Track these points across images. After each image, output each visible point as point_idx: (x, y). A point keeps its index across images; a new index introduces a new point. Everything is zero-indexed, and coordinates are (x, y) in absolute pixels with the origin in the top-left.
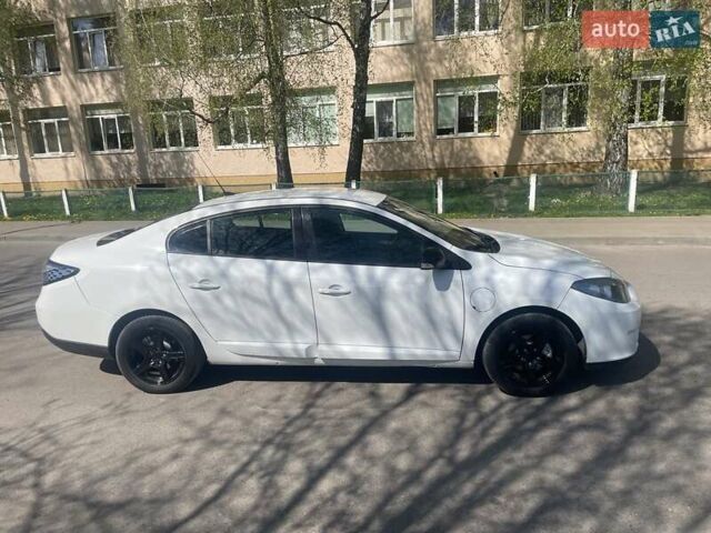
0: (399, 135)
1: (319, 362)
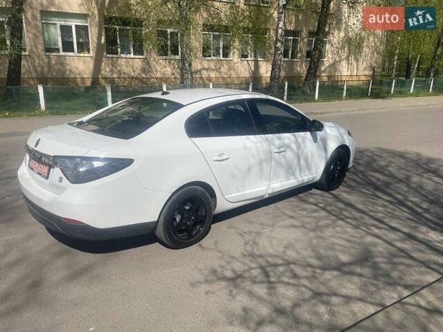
1: (266, 196)
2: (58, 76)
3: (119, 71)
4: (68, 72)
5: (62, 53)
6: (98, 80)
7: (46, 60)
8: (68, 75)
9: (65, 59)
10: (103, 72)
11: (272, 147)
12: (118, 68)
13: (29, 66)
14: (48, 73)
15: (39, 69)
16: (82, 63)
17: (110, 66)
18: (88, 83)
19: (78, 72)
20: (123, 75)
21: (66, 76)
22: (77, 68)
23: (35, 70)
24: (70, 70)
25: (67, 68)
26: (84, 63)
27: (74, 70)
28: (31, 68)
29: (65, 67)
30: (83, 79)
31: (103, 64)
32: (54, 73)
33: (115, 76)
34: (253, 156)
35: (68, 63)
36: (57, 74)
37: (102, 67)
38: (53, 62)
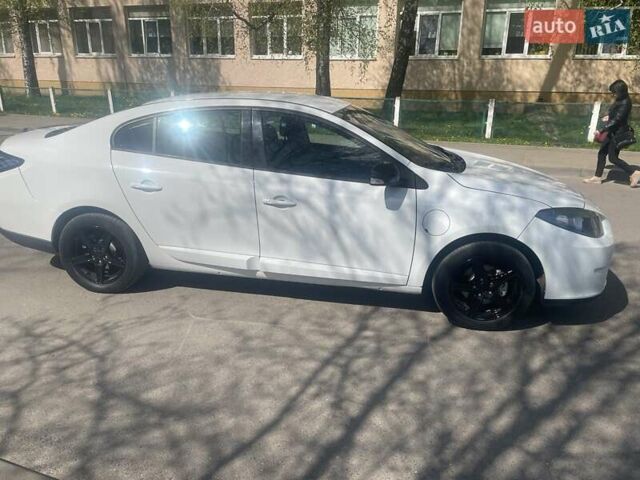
0: (441, 53)
1: (260, 275)
2: (490, 89)
3: (591, 81)
4: (505, 83)
5: (504, 55)
6: (550, 96)
7: (478, 66)
8: (504, 87)
9: (505, 64)
10: (560, 83)
11: (260, 194)
12: (590, 76)
13: (454, 74)
14: (477, 83)
15: (466, 79)
16: (530, 69)
17: (576, 74)
18: (533, 99)
19: (519, 82)
20: (595, 88)
21: (501, 89)
22: (520, 77)
23: (461, 79)
24: (508, 80)
25: (505, 76)
26: (533, 68)
27: (515, 79)
28: (457, 77)
29: (501, 75)
30: (525, 93)
31: (565, 70)
32: (485, 85)
33: (581, 89)
34: (211, 198)
35: (508, 68)
36: (489, 84)
37: (562, 75)
38: (488, 68)
